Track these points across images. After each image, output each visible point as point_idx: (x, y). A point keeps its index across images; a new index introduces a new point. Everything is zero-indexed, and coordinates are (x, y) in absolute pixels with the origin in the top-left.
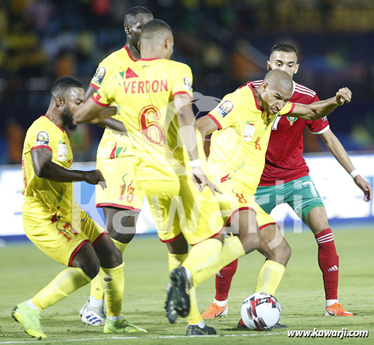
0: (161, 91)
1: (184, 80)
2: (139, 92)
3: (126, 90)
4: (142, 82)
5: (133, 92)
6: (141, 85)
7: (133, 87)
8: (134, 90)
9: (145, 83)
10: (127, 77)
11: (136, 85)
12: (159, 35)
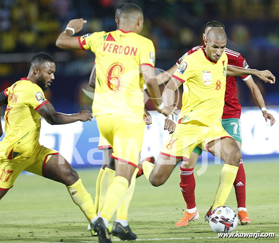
0: (131, 54)
1: (150, 54)
2: (113, 52)
3: (104, 49)
4: (118, 46)
5: (109, 51)
6: (116, 47)
7: (110, 48)
8: (110, 50)
9: (119, 46)
10: (107, 40)
11: (113, 47)
12: (134, 16)
